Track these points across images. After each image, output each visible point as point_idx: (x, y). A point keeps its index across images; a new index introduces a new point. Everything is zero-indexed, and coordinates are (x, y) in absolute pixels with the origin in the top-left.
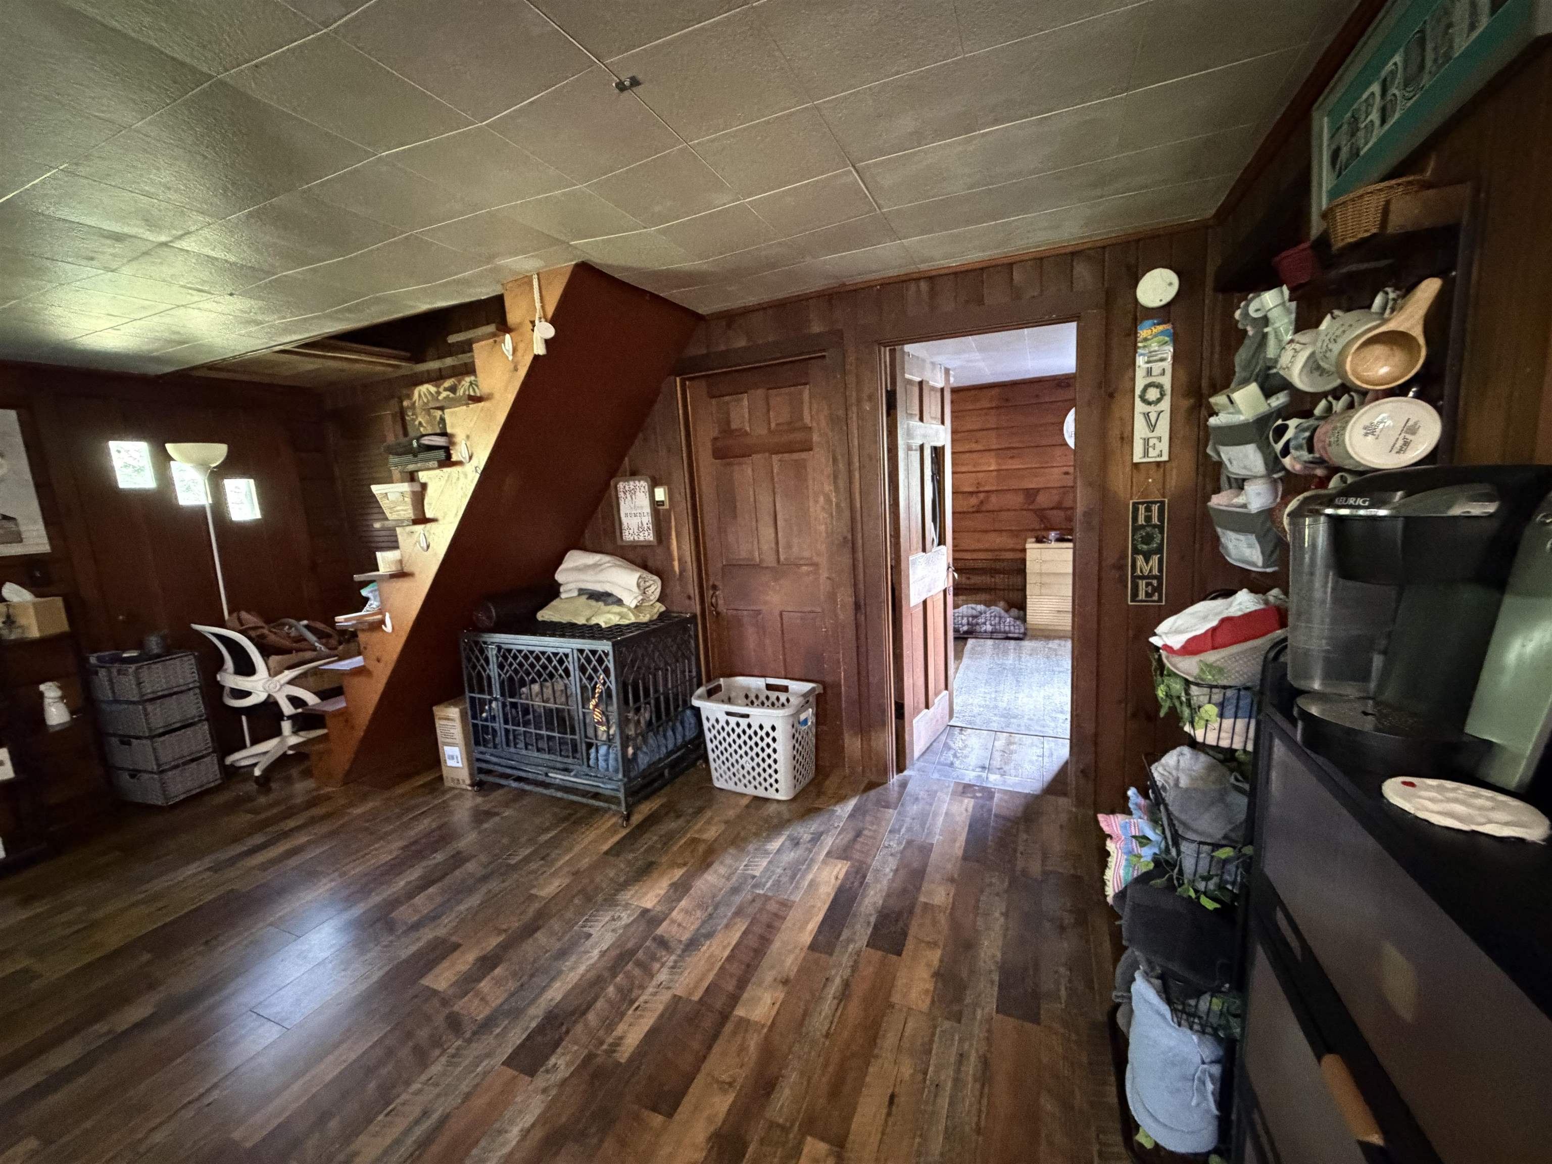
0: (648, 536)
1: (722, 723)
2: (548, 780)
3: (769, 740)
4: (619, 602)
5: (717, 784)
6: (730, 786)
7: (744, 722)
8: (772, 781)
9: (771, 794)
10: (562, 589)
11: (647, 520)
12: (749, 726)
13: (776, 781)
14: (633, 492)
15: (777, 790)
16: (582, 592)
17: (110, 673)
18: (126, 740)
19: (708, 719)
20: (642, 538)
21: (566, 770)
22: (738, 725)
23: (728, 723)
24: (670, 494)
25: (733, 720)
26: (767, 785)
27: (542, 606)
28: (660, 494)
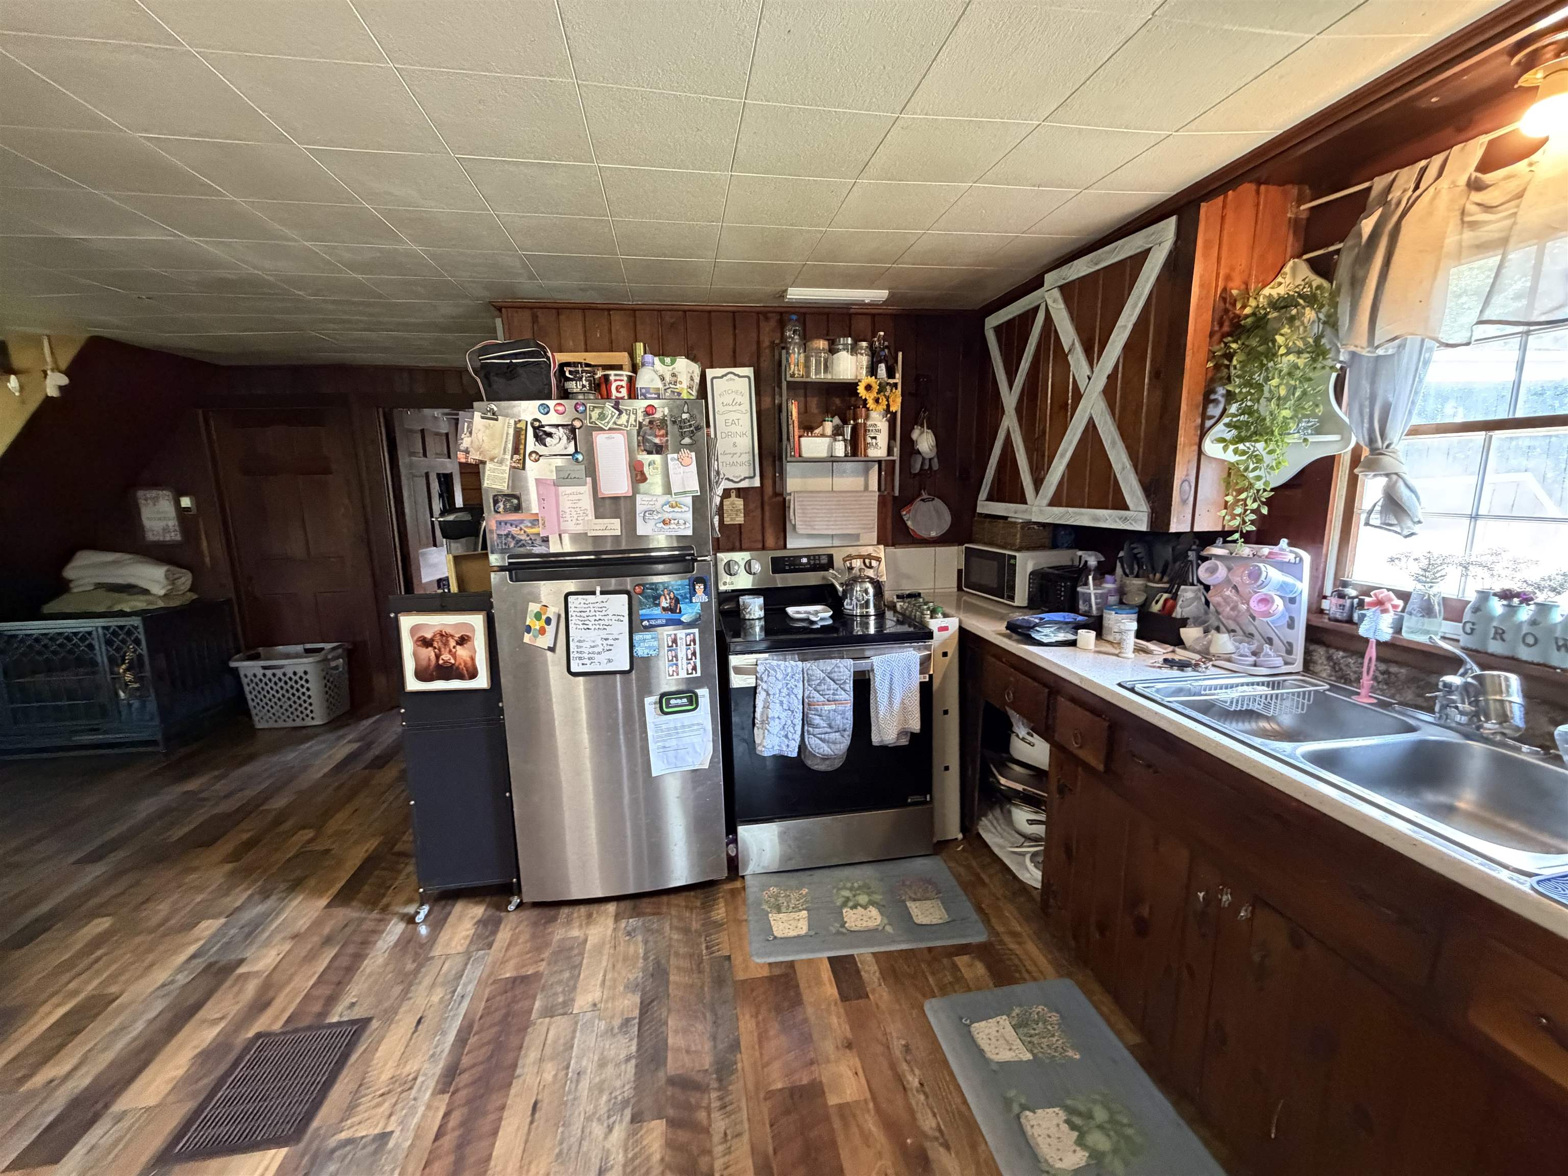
0: (175, 536)
1: (260, 676)
2: (71, 744)
3: (303, 682)
4: (146, 592)
5: (259, 726)
6: (272, 724)
7: (279, 673)
8: (308, 712)
9: (309, 722)
10: (72, 585)
11: (173, 523)
12: (284, 675)
13: (312, 712)
14: (156, 500)
15: (313, 718)
16: (99, 586)
19: (246, 676)
20: (168, 539)
21: (95, 730)
22: (274, 675)
23: (264, 675)
24: (197, 502)
25: (269, 673)
26: (304, 715)
27: (46, 602)
28: (186, 502)
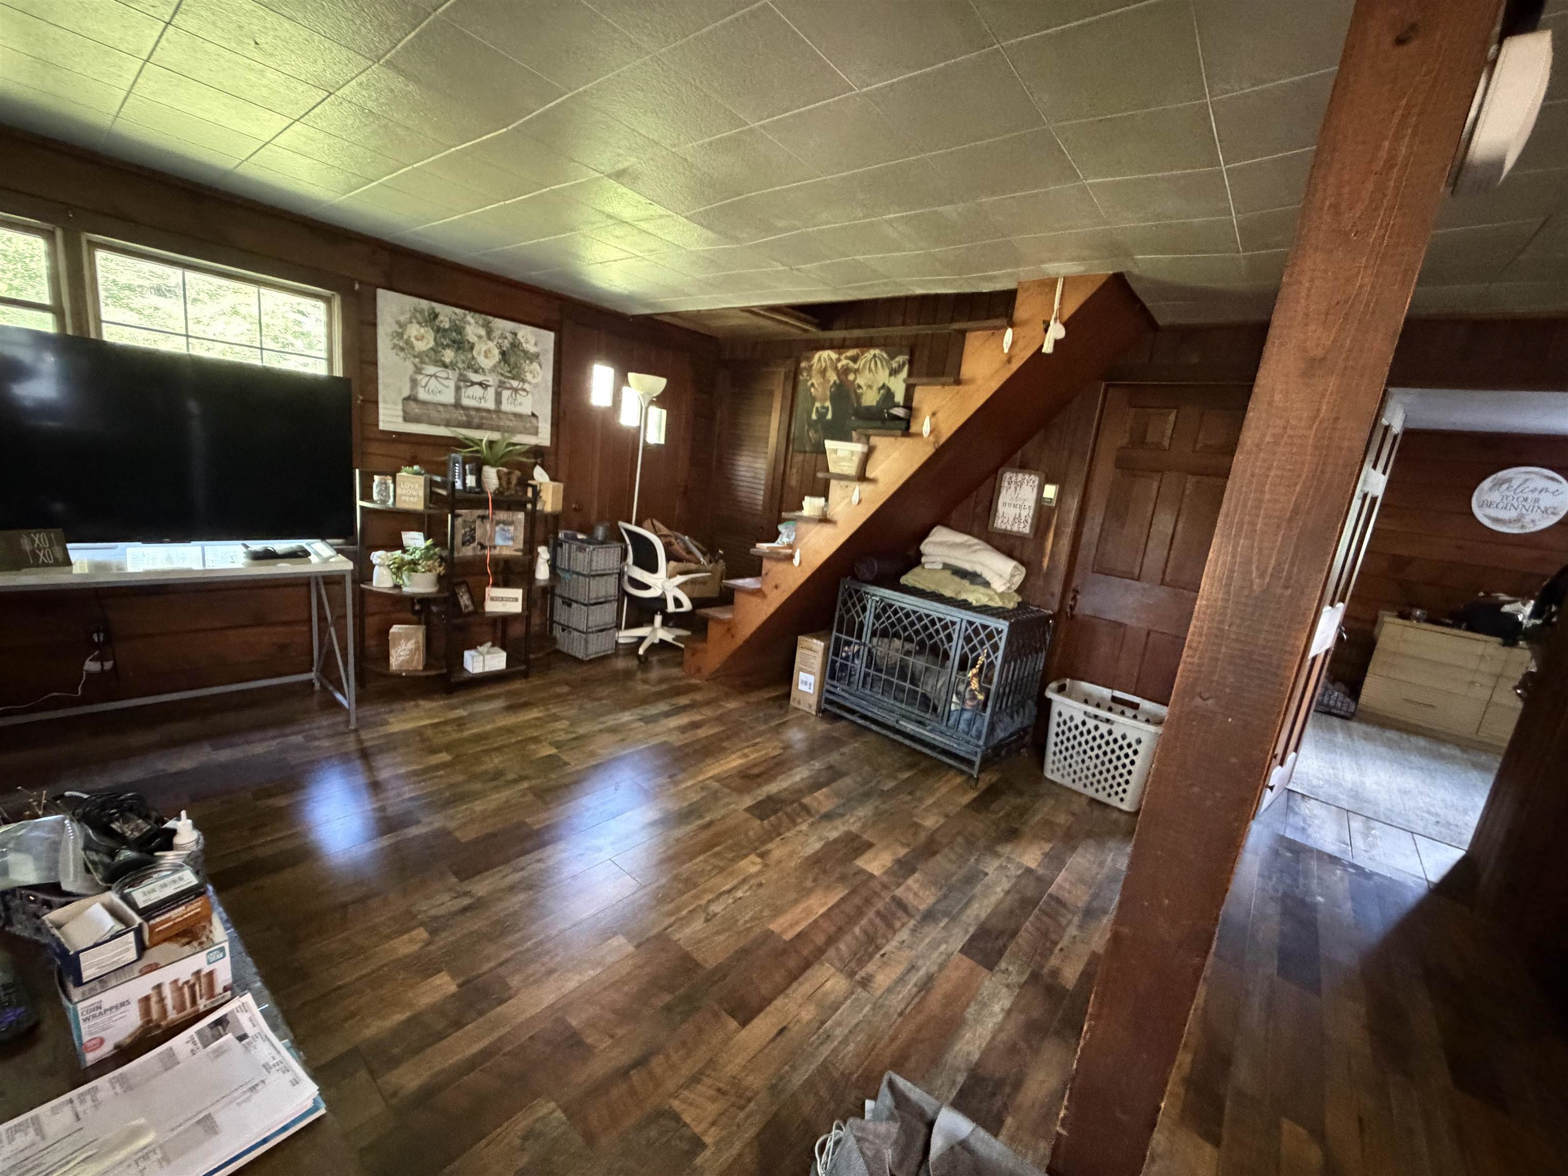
0: (1025, 529)
1: (1078, 721)
2: (897, 727)
3: (1130, 752)
4: (987, 584)
5: (1048, 775)
6: (1067, 782)
7: (1104, 728)
8: (1120, 789)
9: (1114, 801)
10: (923, 560)
11: (1028, 512)
12: (1110, 733)
13: (1124, 791)
14: (1019, 485)
15: (1122, 800)
16: (946, 566)
17: (570, 548)
18: (568, 603)
19: (1060, 714)
20: (1015, 529)
21: (920, 723)
22: (1096, 728)
23: (1084, 723)
24: (1060, 495)
25: (1091, 724)
26: (1112, 792)
27: (905, 572)
28: (1050, 491)
